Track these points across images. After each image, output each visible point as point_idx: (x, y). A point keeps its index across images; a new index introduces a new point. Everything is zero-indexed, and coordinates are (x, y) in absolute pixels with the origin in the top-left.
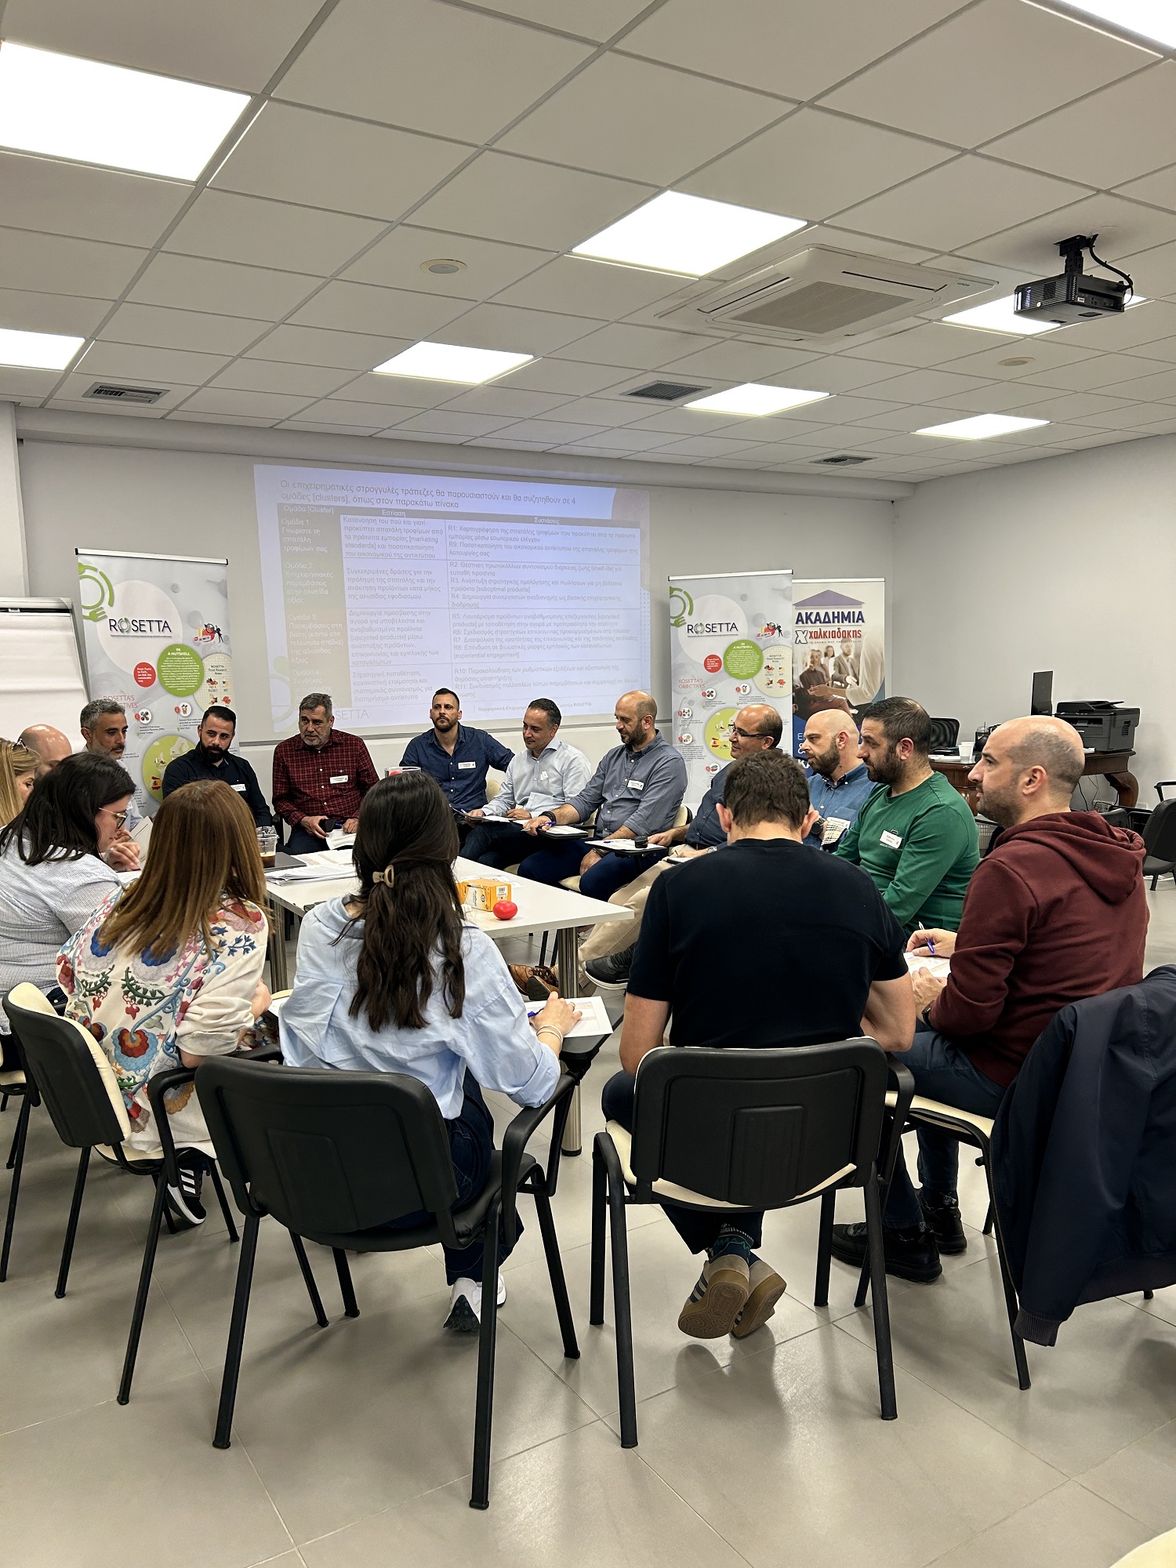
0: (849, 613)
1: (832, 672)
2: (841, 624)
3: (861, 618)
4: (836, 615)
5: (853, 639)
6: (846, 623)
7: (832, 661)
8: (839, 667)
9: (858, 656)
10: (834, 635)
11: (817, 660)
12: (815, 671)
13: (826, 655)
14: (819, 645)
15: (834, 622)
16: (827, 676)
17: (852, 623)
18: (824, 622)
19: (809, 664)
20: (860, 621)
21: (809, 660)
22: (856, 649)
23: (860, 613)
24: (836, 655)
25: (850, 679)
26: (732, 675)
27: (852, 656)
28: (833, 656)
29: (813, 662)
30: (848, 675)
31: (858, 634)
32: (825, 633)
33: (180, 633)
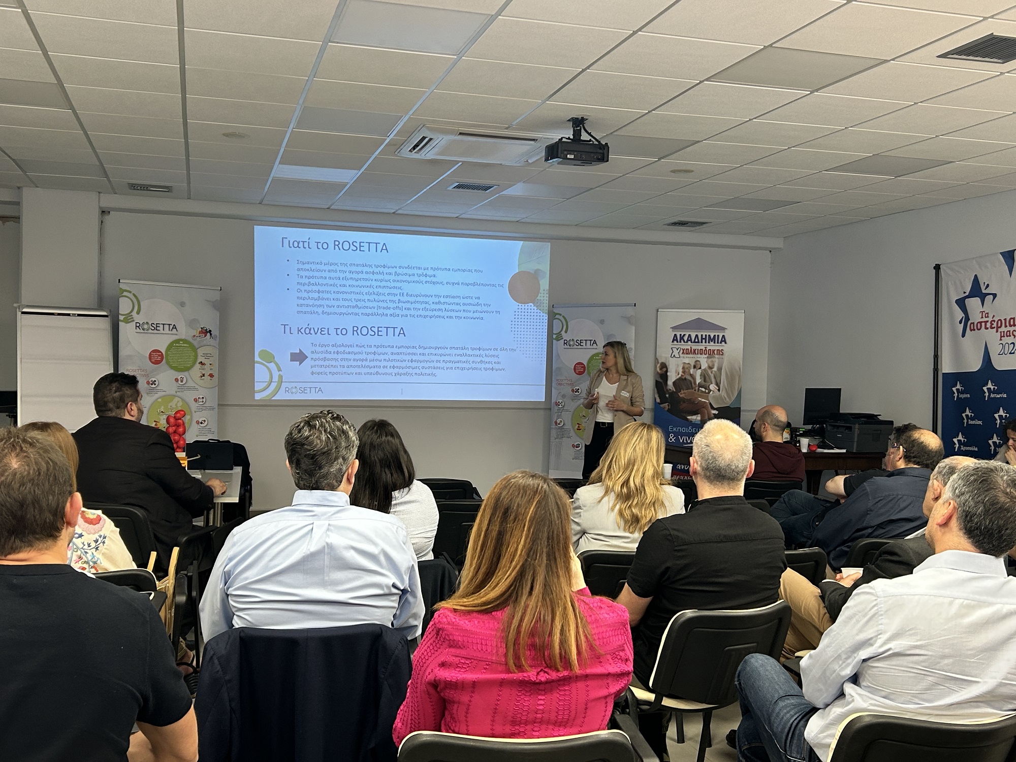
33: (184, 332)
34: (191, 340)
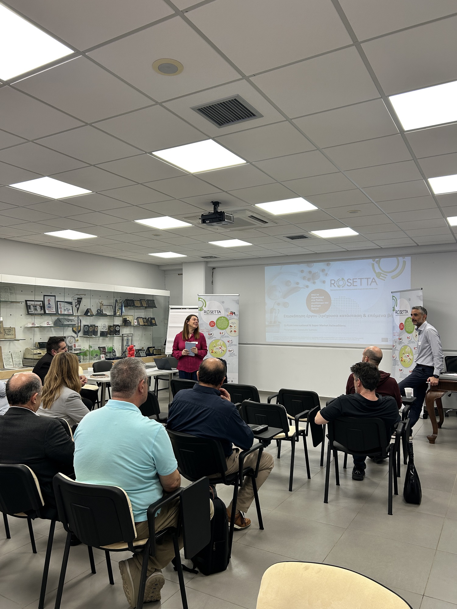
34: (226, 317)
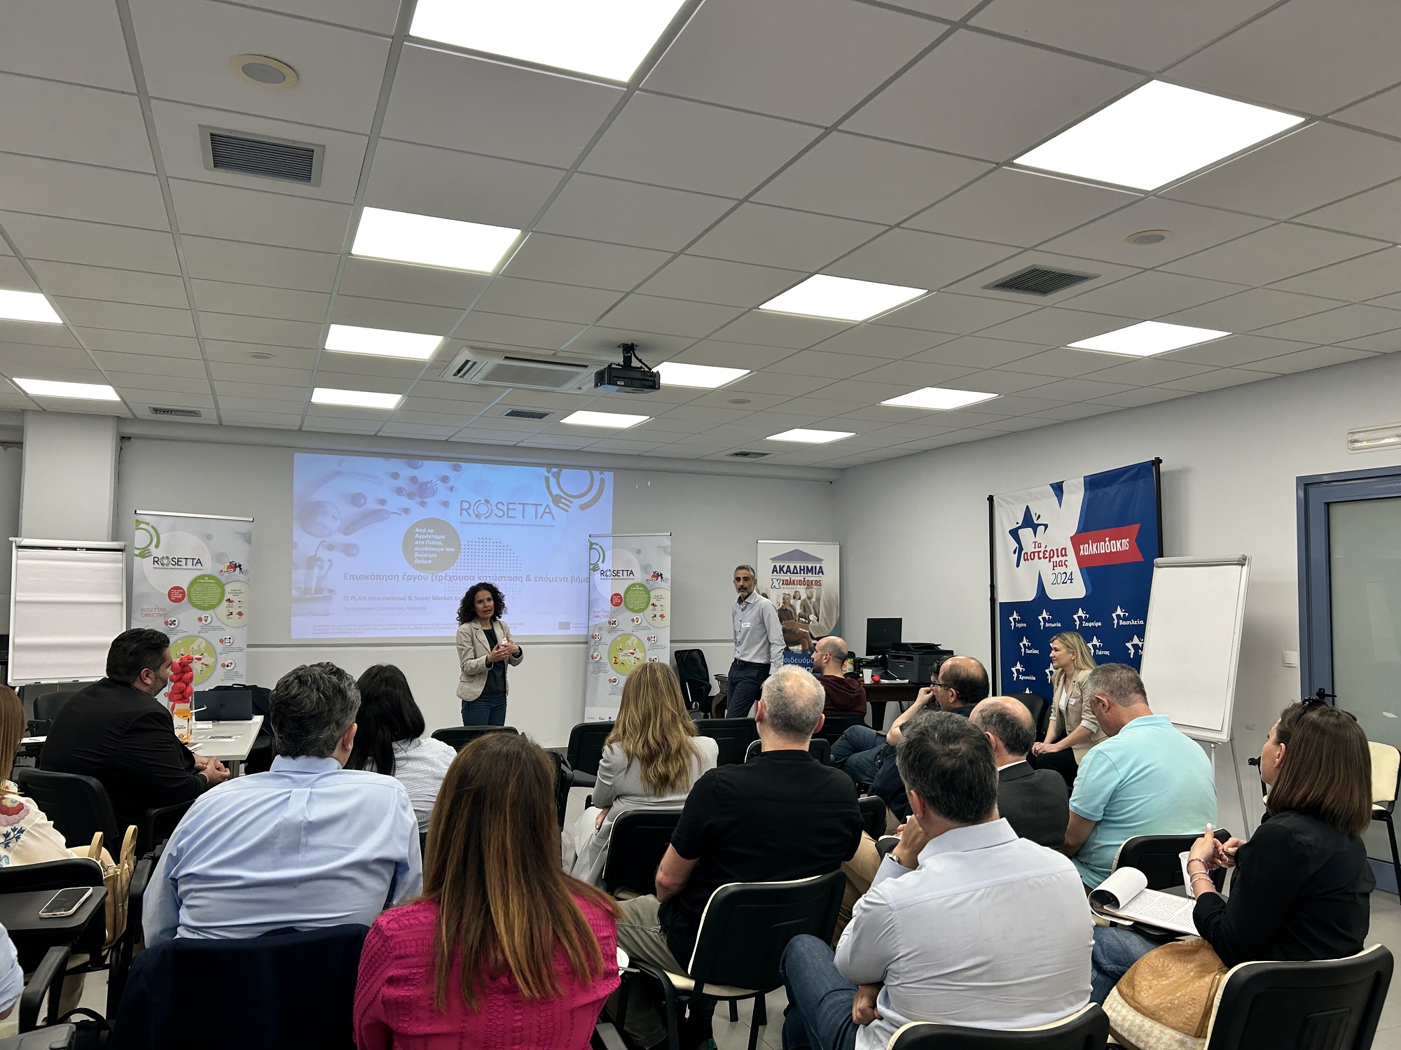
0: (812, 567)
1: (798, 611)
2: (806, 575)
3: (821, 571)
4: (802, 568)
5: (814, 587)
6: (810, 574)
7: (799, 602)
8: (804, 607)
9: (818, 600)
10: (800, 583)
11: (787, 601)
12: (786, 609)
13: (794, 598)
14: (790, 590)
15: (800, 573)
16: (795, 614)
17: (814, 575)
18: (793, 573)
19: (781, 604)
20: (821, 574)
21: (781, 601)
22: (817, 595)
23: (820, 567)
24: (802, 598)
25: (812, 617)
26: (629, 609)
27: (814, 600)
28: (800, 599)
29: (784, 603)
30: (811, 613)
31: (818, 583)
32: (794, 581)
